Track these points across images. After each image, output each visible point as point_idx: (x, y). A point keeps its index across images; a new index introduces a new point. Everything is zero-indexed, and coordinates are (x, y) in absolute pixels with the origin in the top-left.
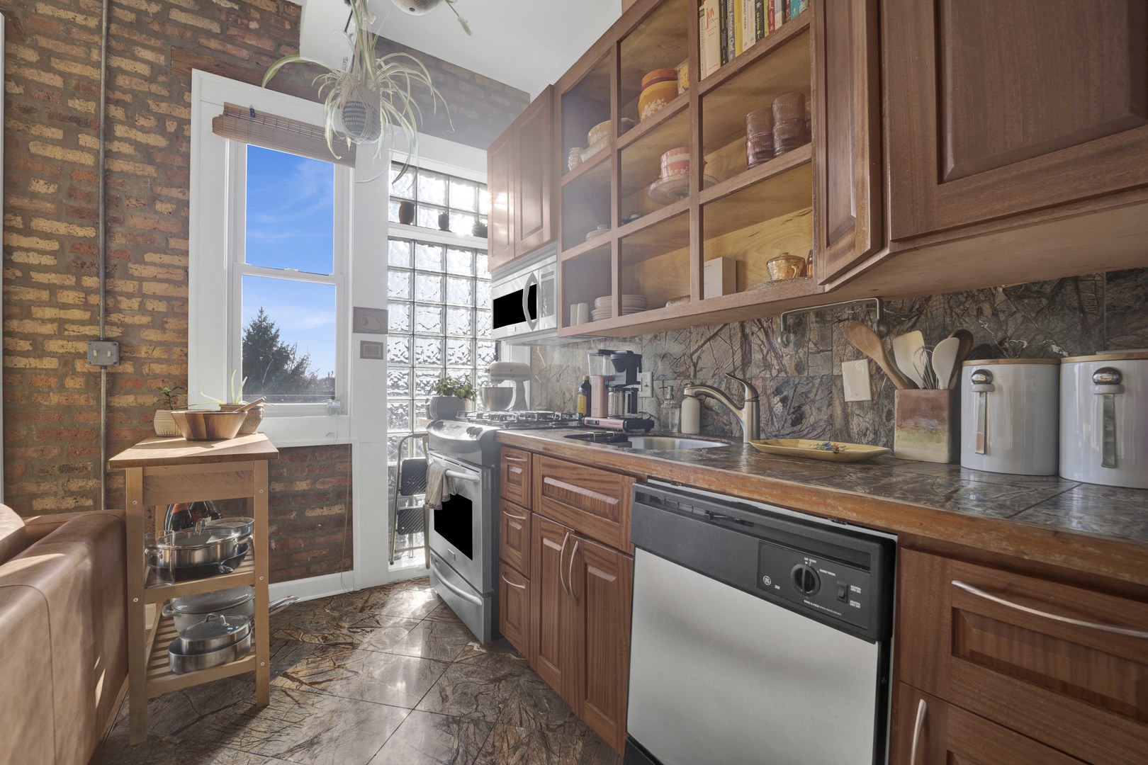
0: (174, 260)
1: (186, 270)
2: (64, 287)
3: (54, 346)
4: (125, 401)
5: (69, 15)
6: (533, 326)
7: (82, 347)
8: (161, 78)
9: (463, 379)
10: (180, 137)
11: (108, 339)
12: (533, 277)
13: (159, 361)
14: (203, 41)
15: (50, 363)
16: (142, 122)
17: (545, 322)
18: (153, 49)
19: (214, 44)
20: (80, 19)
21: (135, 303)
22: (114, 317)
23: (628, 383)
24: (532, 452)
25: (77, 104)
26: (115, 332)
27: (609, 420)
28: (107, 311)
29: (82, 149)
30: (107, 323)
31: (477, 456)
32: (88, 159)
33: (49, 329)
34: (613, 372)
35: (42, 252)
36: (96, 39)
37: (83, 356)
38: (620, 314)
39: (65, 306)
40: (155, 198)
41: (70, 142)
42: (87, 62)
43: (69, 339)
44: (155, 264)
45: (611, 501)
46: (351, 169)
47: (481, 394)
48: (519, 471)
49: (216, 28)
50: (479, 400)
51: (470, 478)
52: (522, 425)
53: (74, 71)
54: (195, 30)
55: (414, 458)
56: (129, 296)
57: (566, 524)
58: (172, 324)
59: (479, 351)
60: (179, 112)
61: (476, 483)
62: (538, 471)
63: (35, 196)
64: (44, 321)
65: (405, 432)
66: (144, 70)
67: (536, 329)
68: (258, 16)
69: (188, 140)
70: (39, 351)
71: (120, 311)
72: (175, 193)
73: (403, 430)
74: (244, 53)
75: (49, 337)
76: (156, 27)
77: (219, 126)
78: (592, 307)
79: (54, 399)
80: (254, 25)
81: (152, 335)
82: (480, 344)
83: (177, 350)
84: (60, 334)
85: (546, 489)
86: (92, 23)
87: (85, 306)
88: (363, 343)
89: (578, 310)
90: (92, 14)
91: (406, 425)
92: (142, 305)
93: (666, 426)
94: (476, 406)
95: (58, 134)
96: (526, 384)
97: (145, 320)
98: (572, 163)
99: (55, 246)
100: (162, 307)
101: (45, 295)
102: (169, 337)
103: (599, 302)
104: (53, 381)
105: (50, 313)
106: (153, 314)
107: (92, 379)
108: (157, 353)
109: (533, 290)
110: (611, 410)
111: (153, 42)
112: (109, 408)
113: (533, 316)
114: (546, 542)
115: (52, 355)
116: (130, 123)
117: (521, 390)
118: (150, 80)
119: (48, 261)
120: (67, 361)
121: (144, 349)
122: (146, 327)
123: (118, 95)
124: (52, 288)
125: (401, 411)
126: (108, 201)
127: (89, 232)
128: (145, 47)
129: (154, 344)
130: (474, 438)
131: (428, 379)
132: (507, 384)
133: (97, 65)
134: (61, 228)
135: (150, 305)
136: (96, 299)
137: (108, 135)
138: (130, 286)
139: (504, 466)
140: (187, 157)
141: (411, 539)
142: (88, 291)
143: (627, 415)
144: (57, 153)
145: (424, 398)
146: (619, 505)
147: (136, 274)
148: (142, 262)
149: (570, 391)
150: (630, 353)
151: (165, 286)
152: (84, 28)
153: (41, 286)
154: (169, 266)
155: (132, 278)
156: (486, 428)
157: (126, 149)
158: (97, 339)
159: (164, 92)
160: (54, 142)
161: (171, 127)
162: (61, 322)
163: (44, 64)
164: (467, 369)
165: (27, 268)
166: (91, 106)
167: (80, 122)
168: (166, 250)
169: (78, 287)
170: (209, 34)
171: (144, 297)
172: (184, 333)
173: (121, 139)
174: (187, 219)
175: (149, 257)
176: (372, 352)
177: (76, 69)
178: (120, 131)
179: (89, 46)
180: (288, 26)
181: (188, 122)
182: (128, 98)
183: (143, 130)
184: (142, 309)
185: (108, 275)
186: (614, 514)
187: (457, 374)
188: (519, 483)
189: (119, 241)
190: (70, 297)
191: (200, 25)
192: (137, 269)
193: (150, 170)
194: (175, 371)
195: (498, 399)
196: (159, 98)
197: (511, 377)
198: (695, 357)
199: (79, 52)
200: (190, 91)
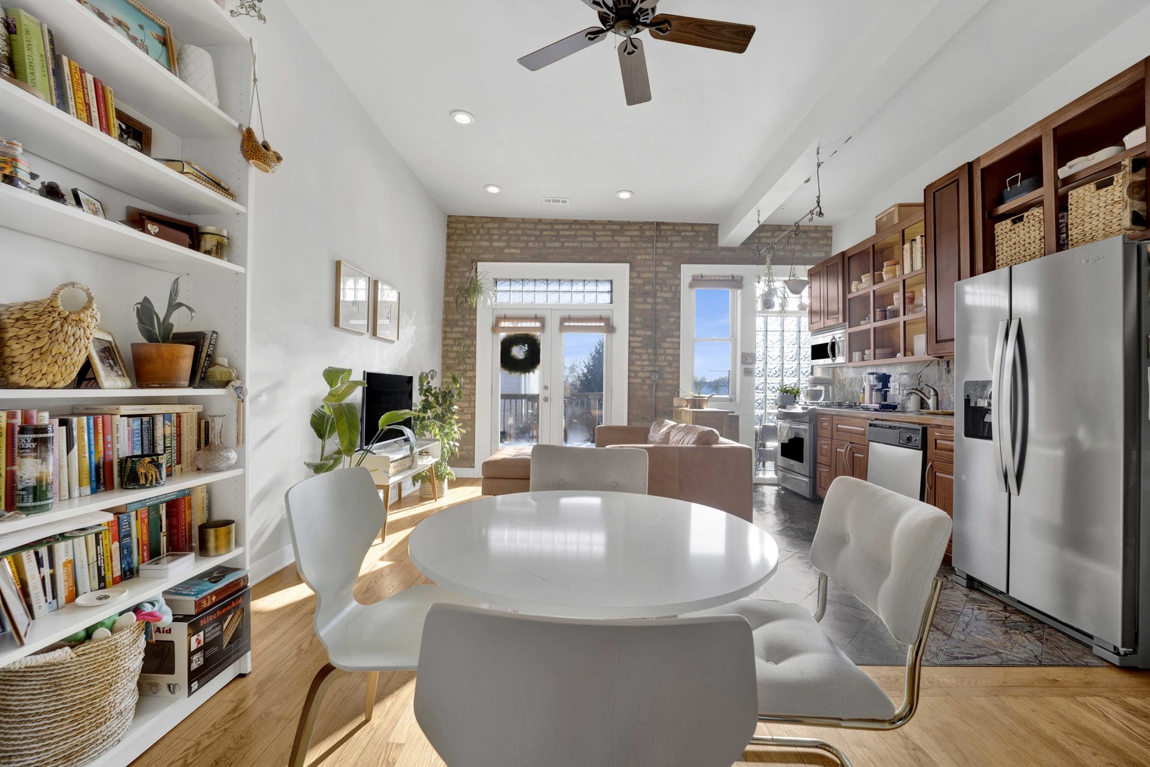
0: (673, 340)
1: (679, 343)
2: (643, 354)
3: (640, 374)
4: (660, 394)
5: (644, 257)
6: (834, 361)
7: (648, 374)
8: (671, 271)
9: (793, 385)
10: (677, 293)
11: (656, 372)
12: (834, 338)
13: (670, 379)
14: (684, 252)
15: (639, 381)
16: (665, 289)
17: (840, 359)
18: (668, 260)
19: (687, 252)
20: (647, 257)
21: (663, 358)
22: (657, 363)
23: (883, 388)
24: (832, 415)
25: (647, 288)
26: (657, 369)
27: (873, 405)
28: (655, 361)
29: (648, 303)
30: (656, 366)
31: (807, 419)
32: (649, 307)
33: (639, 369)
34: (876, 383)
35: (637, 342)
36: (652, 263)
37: (649, 377)
38: (875, 359)
39: (643, 360)
40: (669, 317)
41: (645, 302)
42: (649, 272)
43: (645, 372)
44: (668, 342)
45: (863, 429)
46: (739, 291)
47: (804, 393)
48: (826, 424)
49: (688, 245)
50: (802, 395)
51: (804, 429)
52: (827, 406)
53: (646, 276)
54: (681, 248)
55: (767, 424)
56: (661, 355)
57: (846, 441)
58: (674, 364)
59: (801, 370)
60: (677, 282)
61: (805, 430)
62: (835, 423)
63: (636, 323)
64: (638, 366)
65: (762, 412)
66: (665, 269)
67: (835, 362)
68: (701, 234)
69: (680, 292)
70: (636, 377)
71: (658, 361)
72: (675, 314)
73: (761, 410)
74: (698, 252)
75: (639, 371)
76: (669, 252)
77: (691, 286)
78: (864, 354)
79: (640, 393)
80: (701, 239)
81: (668, 369)
82: (802, 366)
83: (676, 375)
84: (642, 371)
85: (838, 430)
86: (651, 257)
87: (649, 360)
88: (745, 369)
89: (856, 355)
90: (650, 254)
91: (762, 408)
92: (665, 358)
93: (903, 408)
94: (802, 398)
95: (641, 300)
96: (830, 388)
97: (666, 363)
98: (853, 289)
99: (640, 339)
100: (670, 358)
101: (638, 357)
102: (674, 370)
103: (867, 352)
104: (640, 387)
105: (639, 363)
106: (669, 361)
107: (651, 386)
108: (669, 376)
109: (833, 344)
110: (873, 401)
111: (669, 258)
112: (655, 397)
113: (834, 355)
114: (838, 450)
115: (639, 377)
116: (662, 291)
117: (827, 391)
118: (667, 272)
119: (639, 345)
120: (644, 379)
121: (666, 374)
122: (666, 366)
123: (658, 281)
124: (640, 354)
125: (759, 401)
126: (656, 320)
127: (649, 333)
128: (665, 260)
129: (668, 373)
130: (805, 411)
131: (773, 385)
132: (819, 388)
133: (652, 272)
134: (642, 333)
135: (667, 358)
136: (652, 357)
137: (655, 297)
138: (662, 351)
139: (819, 423)
140: (679, 299)
141: (764, 465)
142: (649, 354)
143: (883, 403)
144: (641, 306)
145: (774, 396)
146: (864, 431)
147: (663, 346)
148: (665, 342)
149: (857, 392)
150: (884, 374)
151: (672, 350)
152: (648, 260)
153: (637, 354)
154: (673, 342)
155: (662, 348)
156: (810, 407)
157: (660, 300)
158: (653, 372)
159: (671, 276)
160: (641, 303)
161: (674, 288)
162: (642, 366)
163: (639, 277)
164: (795, 380)
165: (634, 348)
166: (651, 287)
167: (646, 294)
168: (673, 336)
169: (647, 353)
170: (686, 248)
171: (666, 355)
172: (678, 368)
173: (659, 297)
174: (679, 324)
175: (668, 340)
176: (748, 372)
177: (646, 275)
178: (659, 294)
179: (650, 266)
180: (713, 234)
181: (680, 285)
182: (660, 281)
183: (666, 292)
184: (665, 360)
185: (655, 348)
186: (863, 434)
187: (790, 382)
188: (826, 429)
189: (659, 335)
190: (645, 357)
191: (683, 246)
192: (664, 345)
193: (668, 306)
194: (675, 383)
195: (814, 395)
196: (670, 278)
197: (822, 384)
198: (919, 376)
199: (647, 269)
200: (680, 273)
